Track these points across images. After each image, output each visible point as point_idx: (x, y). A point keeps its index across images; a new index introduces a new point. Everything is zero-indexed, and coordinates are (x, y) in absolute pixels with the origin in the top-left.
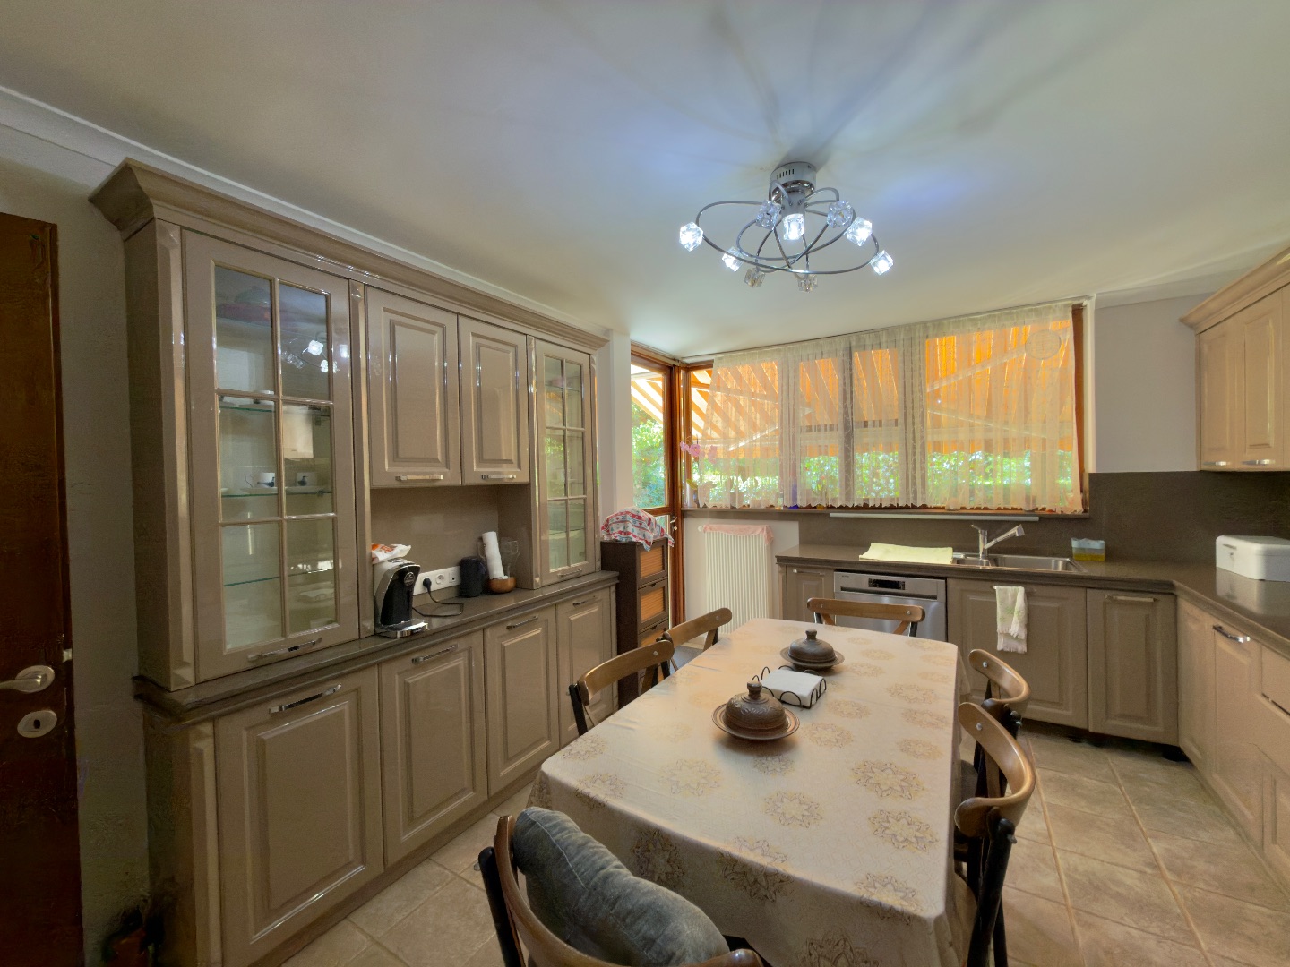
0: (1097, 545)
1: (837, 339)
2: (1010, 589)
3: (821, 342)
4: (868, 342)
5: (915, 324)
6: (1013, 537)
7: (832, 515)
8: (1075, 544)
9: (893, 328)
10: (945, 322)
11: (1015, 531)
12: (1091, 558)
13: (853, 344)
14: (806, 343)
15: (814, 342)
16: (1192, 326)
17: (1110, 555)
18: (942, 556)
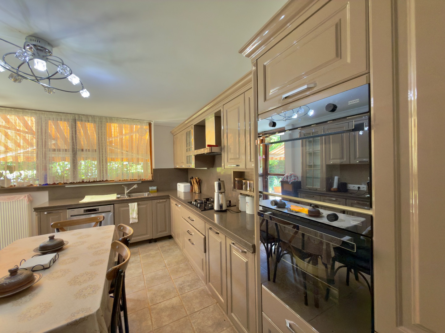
0: (155, 188)
1: (69, 115)
2: (133, 204)
3: (61, 114)
4: (83, 119)
5: (103, 117)
6: (135, 188)
7: (66, 186)
8: (150, 188)
9: (94, 116)
10: (113, 118)
11: (135, 186)
12: (153, 192)
13: (77, 118)
14: (52, 113)
15: (57, 113)
16: (173, 134)
17: (158, 190)
18: (113, 197)
